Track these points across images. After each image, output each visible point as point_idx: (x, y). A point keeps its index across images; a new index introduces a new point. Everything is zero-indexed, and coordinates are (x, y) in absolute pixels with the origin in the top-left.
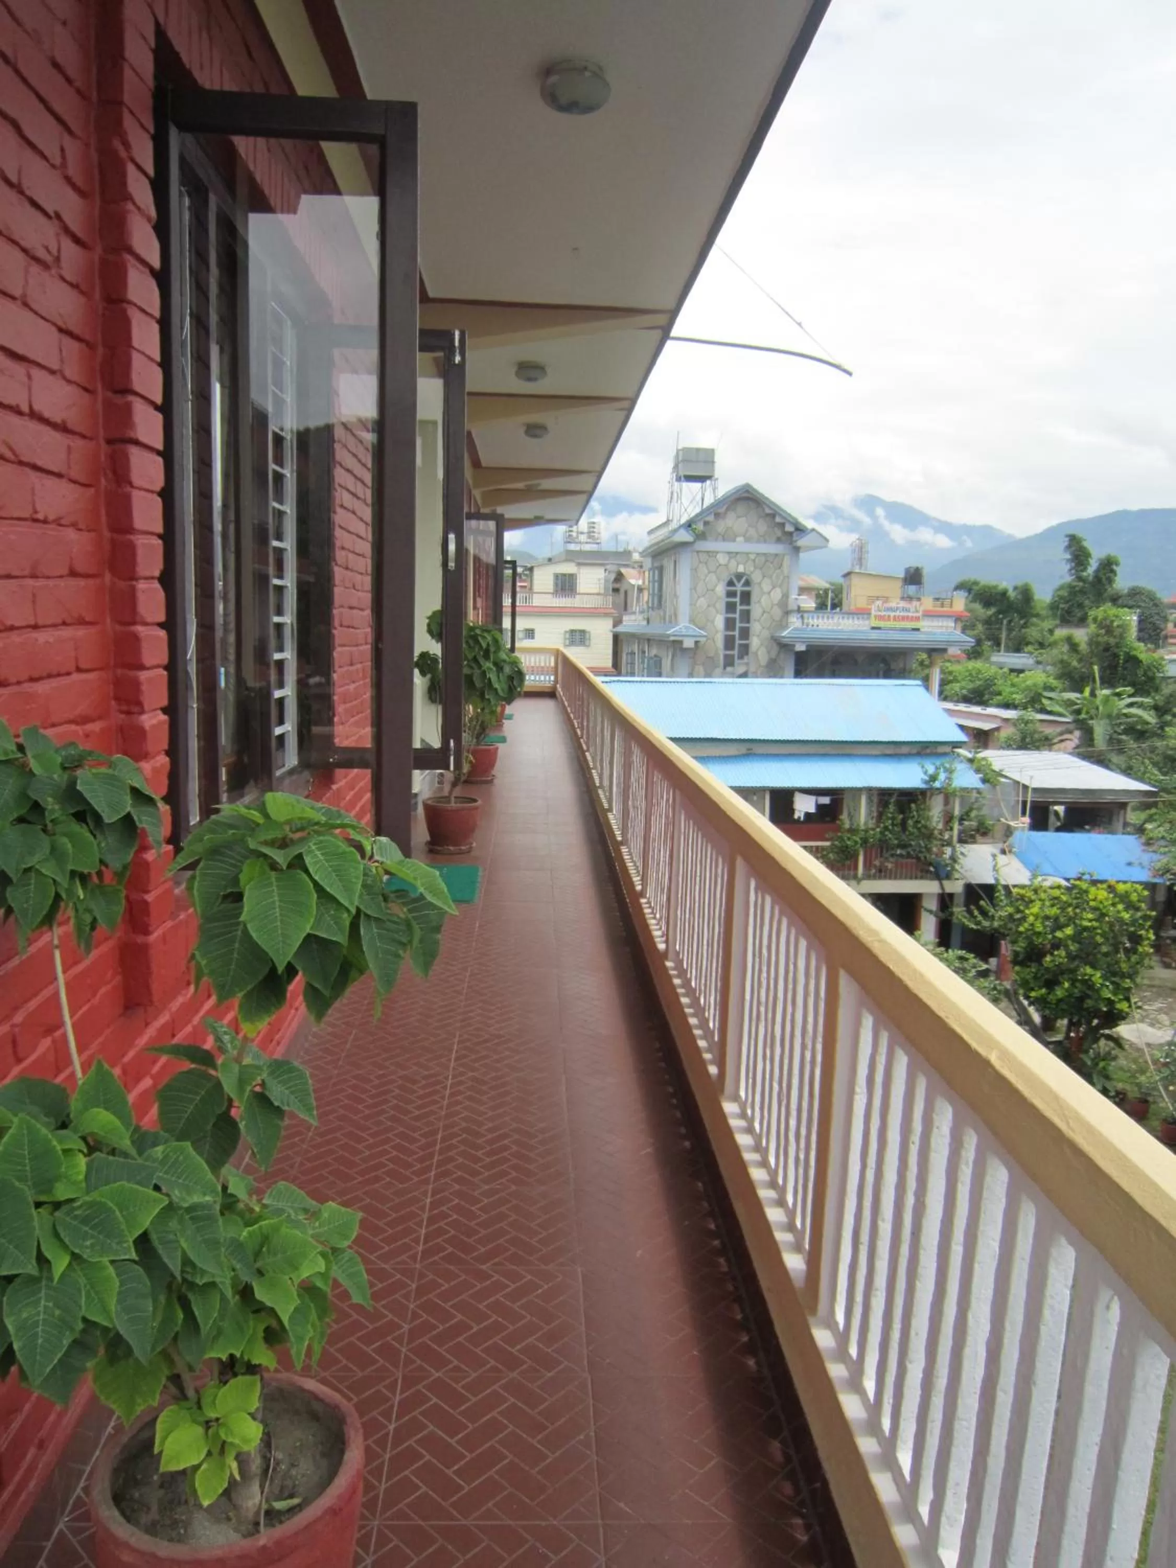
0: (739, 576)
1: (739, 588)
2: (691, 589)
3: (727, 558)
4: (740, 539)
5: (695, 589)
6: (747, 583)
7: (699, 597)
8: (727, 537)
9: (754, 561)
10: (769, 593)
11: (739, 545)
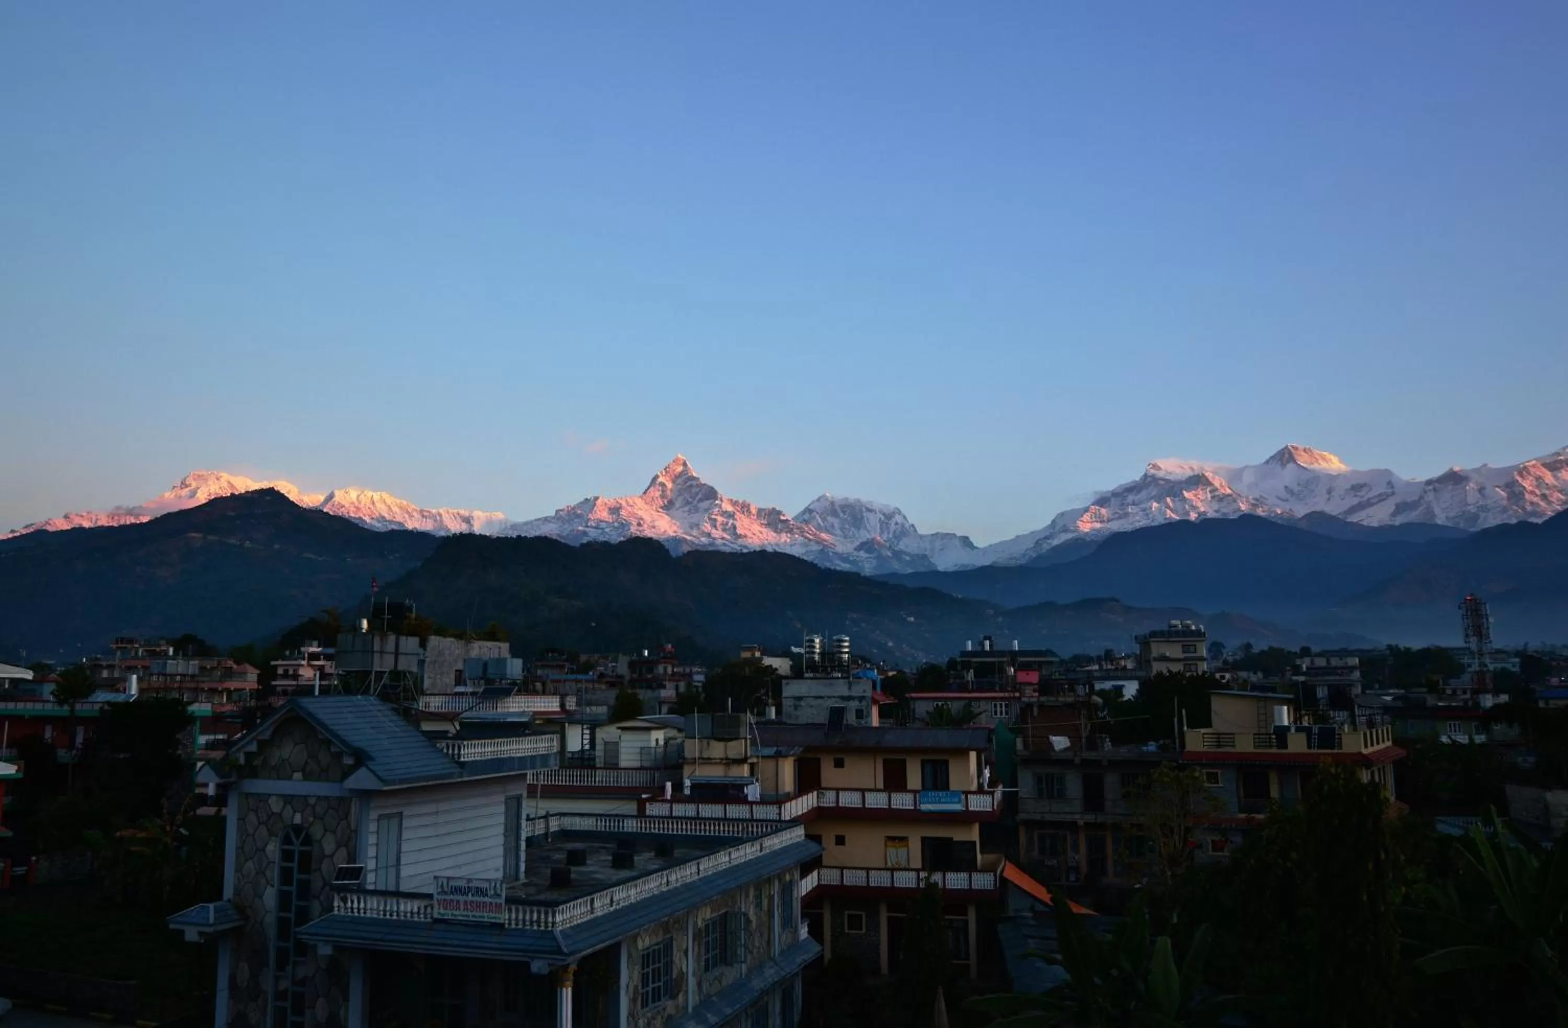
0: (298, 829)
1: (297, 847)
2: (237, 848)
3: (282, 803)
4: (298, 775)
5: (242, 848)
6: (308, 841)
7: (246, 860)
8: (281, 772)
9: (313, 807)
10: (332, 856)
11: (297, 786)
